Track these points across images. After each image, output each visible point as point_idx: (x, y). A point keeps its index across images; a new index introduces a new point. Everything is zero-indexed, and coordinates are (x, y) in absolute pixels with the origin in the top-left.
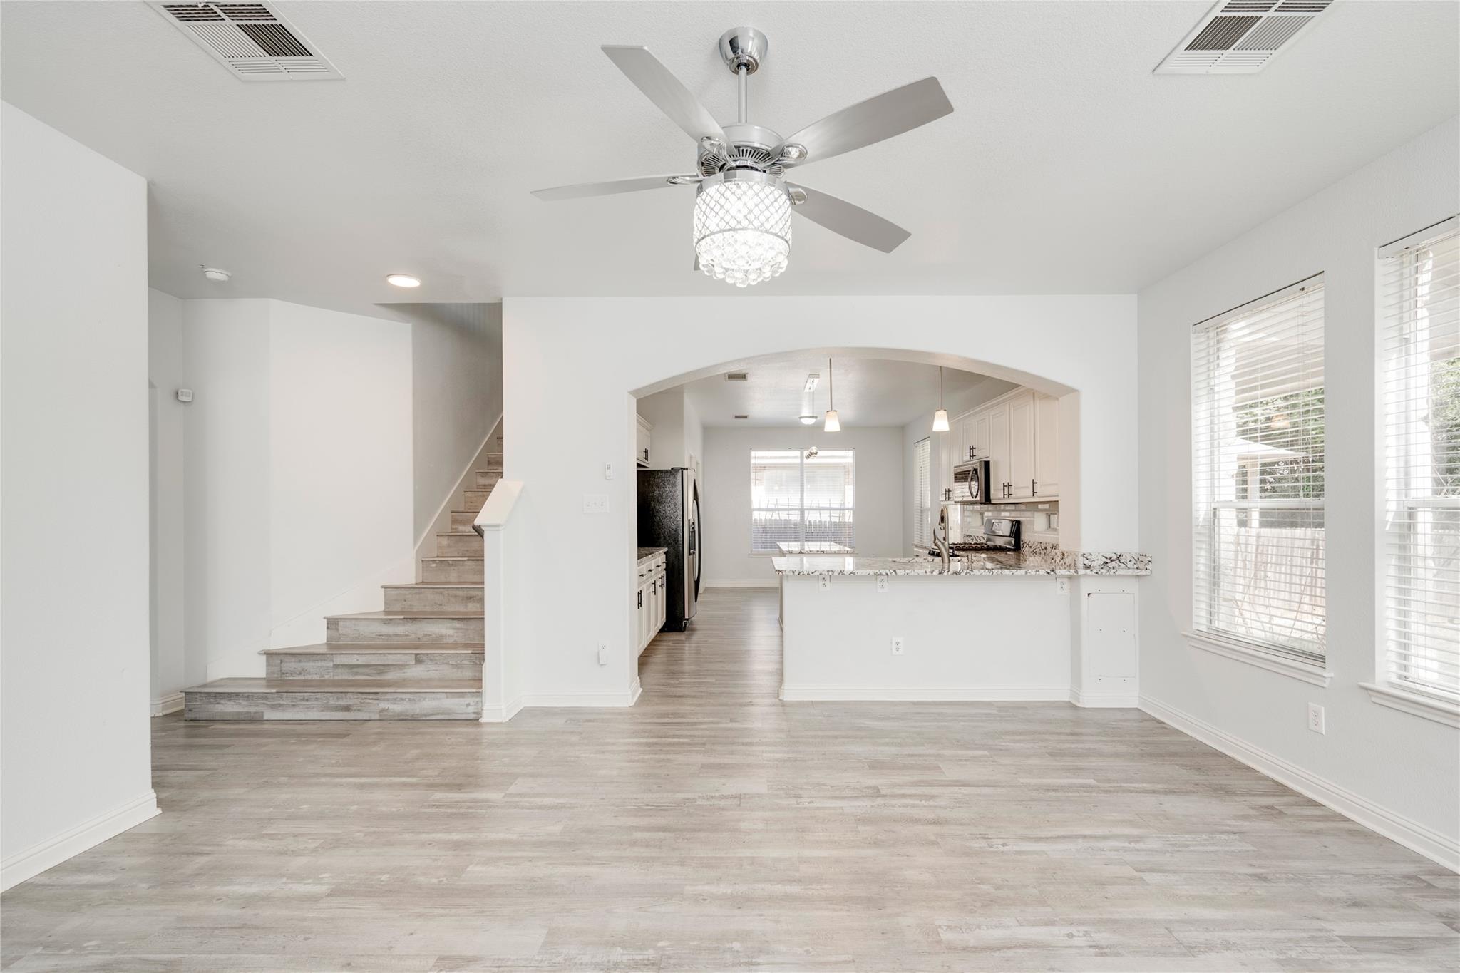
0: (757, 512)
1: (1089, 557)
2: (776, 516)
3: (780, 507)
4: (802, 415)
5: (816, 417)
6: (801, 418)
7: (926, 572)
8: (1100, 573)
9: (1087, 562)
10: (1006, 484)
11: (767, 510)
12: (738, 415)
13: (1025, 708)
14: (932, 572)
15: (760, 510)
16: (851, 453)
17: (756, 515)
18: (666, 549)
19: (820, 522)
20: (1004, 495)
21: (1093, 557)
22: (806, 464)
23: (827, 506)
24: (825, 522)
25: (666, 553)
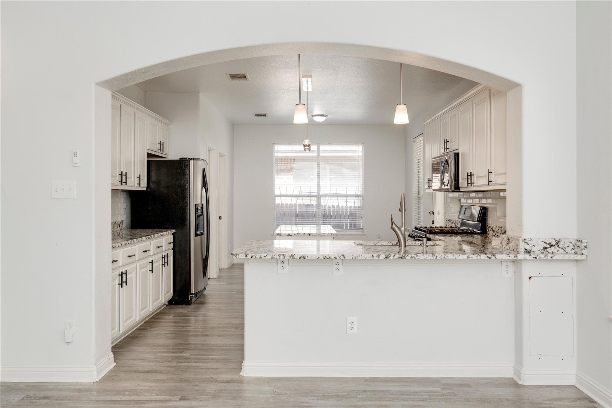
0: (279, 198)
1: (529, 243)
2: (300, 201)
3: (303, 194)
4: (314, 114)
5: (326, 116)
6: (313, 116)
7: (373, 256)
8: (538, 258)
9: (528, 247)
10: (469, 174)
11: (292, 196)
12: (257, 113)
13: (468, 385)
14: (379, 257)
15: (281, 196)
16: (360, 148)
17: (278, 201)
18: (174, 231)
19: (338, 206)
20: (468, 183)
21: (534, 243)
22: (322, 157)
23: (344, 193)
24: (342, 207)
25: (173, 234)
